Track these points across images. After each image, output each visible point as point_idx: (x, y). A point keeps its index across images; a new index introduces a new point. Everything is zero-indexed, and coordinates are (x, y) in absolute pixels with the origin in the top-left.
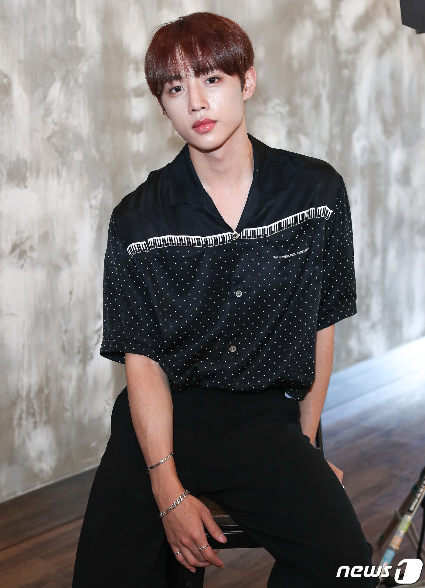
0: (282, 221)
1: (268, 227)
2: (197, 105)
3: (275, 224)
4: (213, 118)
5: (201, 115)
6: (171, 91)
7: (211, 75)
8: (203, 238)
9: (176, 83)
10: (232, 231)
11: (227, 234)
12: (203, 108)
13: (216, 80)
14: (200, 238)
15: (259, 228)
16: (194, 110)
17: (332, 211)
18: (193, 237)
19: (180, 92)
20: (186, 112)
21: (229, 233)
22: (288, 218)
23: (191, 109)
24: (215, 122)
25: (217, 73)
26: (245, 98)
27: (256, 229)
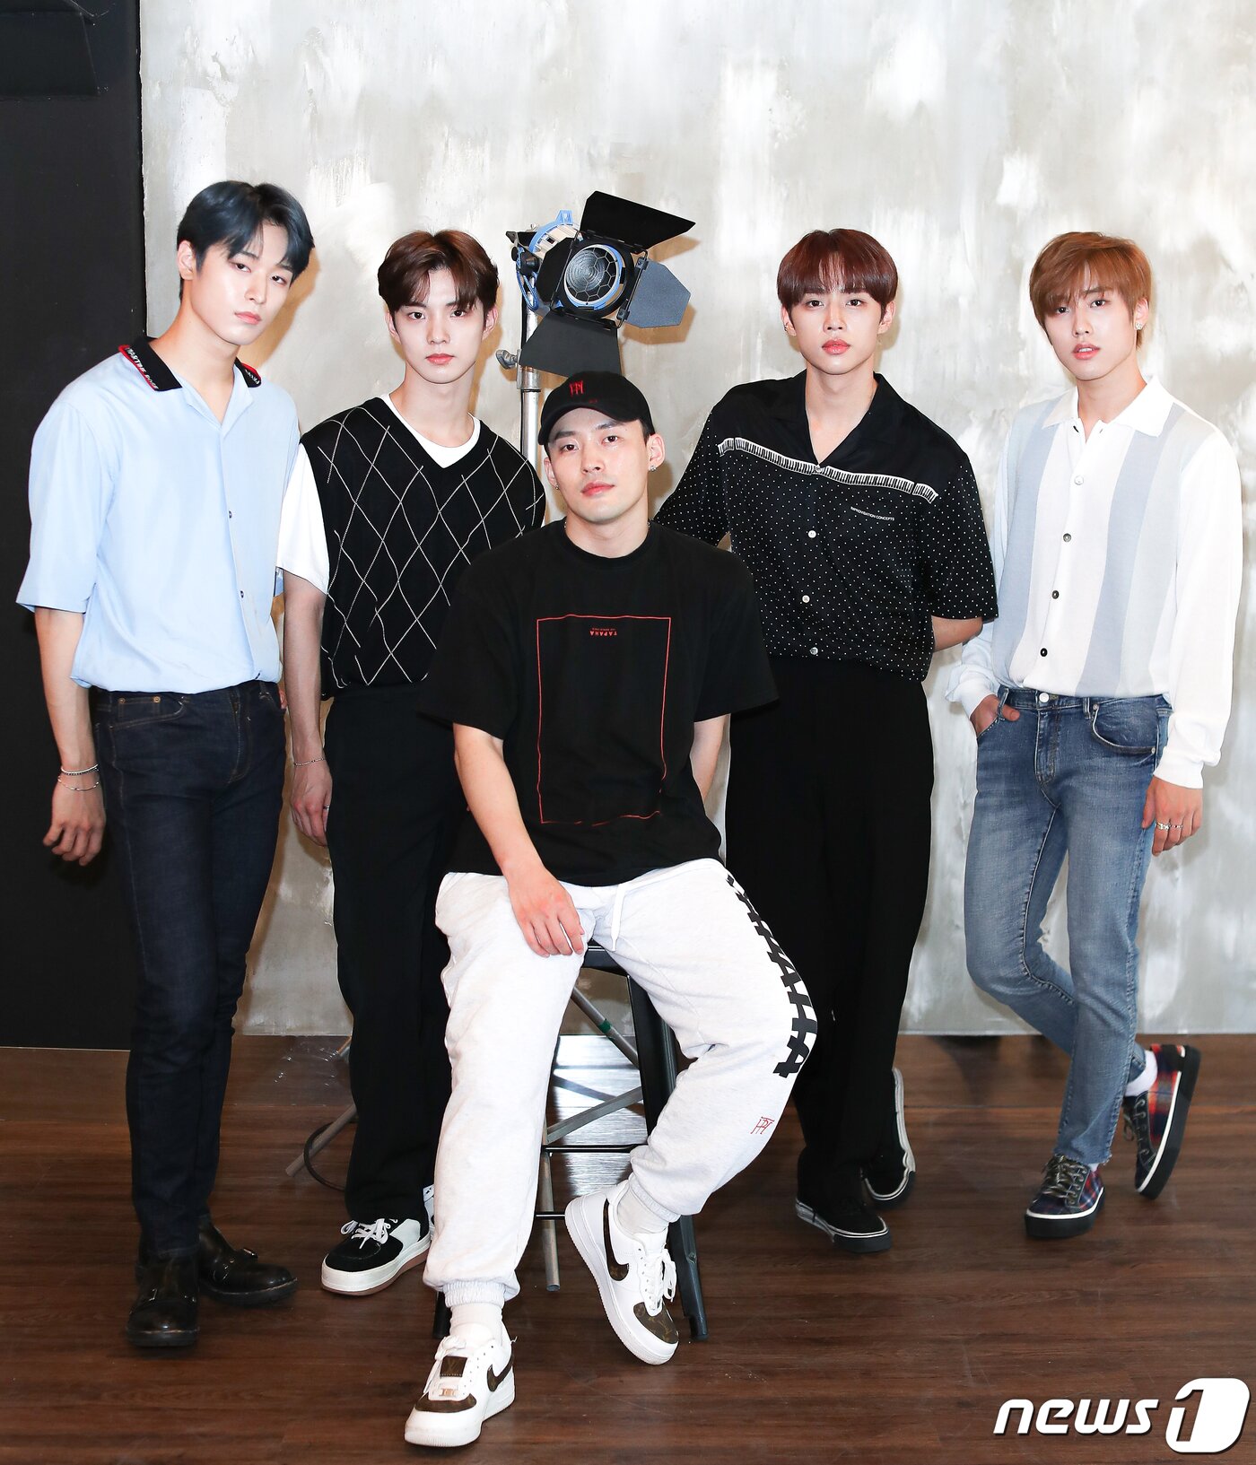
0: (871, 475)
1: (855, 474)
2: (835, 324)
3: (863, 475)
4: (848, 342)
5: (834, 335)
6: (808, 303)
7: (854, 296)
8: (785, 458)
9: (814, 297)
10: (816, 463)
11: (810, 464)
12: (840, 328)
13: (859, 303)
14: (783, 457)
15: (844, 472)
16: (829, 328)
17: (937, 495)
18: (776, 453)
19: (816, 307)
20: (820, 329)
21: (813, 465)
22: (879, 476)
23: (827, 326)
24: (849, 346)
25: (865, 296)
26: (880, 332)
27: (842, 472)
